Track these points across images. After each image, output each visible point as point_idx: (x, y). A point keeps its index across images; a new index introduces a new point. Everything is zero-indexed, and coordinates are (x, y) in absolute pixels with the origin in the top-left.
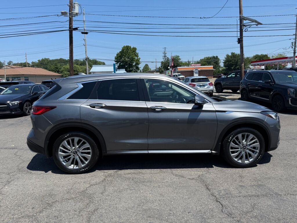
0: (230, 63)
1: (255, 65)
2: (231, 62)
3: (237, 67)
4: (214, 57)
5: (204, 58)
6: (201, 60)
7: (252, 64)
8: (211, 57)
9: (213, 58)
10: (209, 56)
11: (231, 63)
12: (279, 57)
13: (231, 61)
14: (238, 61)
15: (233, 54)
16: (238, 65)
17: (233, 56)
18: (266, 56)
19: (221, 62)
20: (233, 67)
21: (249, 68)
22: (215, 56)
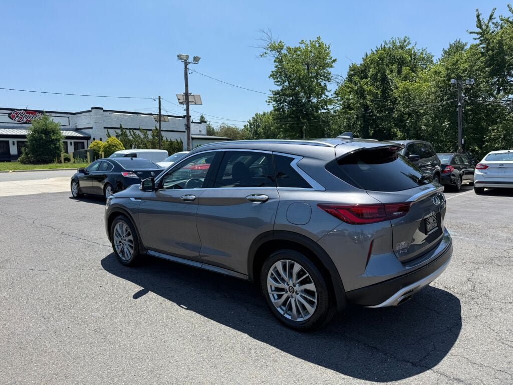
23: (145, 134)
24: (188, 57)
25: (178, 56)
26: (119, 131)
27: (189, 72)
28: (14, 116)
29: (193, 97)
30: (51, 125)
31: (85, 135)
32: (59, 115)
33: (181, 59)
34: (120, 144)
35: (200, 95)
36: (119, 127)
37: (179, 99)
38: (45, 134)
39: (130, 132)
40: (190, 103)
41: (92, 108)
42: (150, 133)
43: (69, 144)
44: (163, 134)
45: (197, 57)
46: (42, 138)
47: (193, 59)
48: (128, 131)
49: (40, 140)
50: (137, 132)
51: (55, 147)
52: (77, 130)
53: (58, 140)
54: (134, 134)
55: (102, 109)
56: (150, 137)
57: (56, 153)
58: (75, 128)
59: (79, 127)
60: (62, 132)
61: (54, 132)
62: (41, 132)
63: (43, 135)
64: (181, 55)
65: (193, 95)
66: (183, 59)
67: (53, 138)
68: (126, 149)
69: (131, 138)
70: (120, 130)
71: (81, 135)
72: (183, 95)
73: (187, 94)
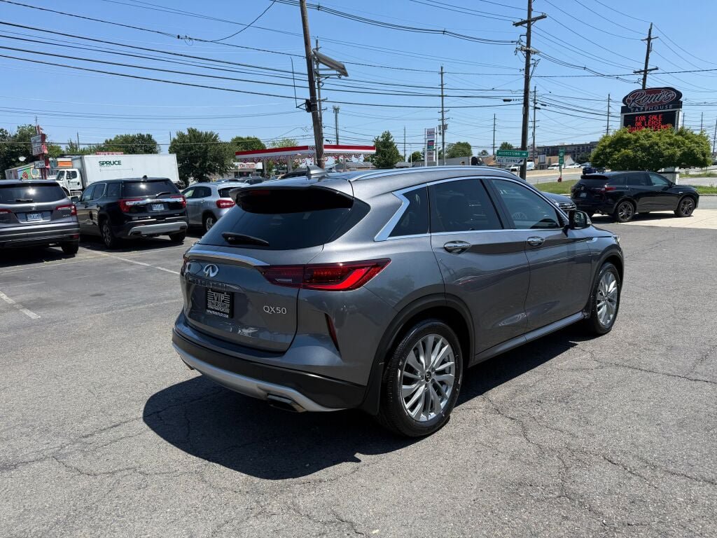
0: (189, 153)
1: (245, 161)
2: (190, 150)
3: (208, 164)
4: (141, 137)
5: (115, 136)
6: (106, 141)
7: (239, 157)
8: (134, 137)
9: (139, 138)
10: (127, 134)
11: (191, 154)
12: (285, 145)
13: (190, 148)
14: (207, 148)
15: (192, 131)
16: (208, 160)
17: (194, 135)
18: (257, 141)
19: (160, 150)
20: (198, 164)
21: (233, 166)
22: (145, 133)
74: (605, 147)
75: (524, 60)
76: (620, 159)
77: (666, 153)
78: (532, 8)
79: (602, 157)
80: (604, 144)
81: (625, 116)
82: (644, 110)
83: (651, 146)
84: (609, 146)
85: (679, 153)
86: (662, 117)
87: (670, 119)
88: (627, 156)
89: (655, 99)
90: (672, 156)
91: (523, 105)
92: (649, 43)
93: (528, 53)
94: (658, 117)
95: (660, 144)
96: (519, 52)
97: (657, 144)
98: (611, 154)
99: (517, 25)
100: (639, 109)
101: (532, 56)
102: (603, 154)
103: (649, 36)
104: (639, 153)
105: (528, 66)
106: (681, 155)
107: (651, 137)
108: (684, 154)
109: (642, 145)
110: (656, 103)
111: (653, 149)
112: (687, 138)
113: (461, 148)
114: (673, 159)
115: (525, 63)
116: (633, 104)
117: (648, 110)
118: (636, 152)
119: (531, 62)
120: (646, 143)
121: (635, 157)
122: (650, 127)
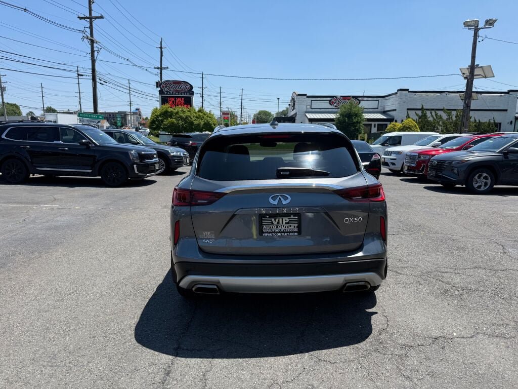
23: (449, 115)
24: (477, 22)
25: (464, 23)
26: (419, 113)
27: (479, 39)
28: (333, 102)
29: (481, 69)
30: (355, 109)
31: (389, 118)
32: (370, 99)
33: (468, 26)
34: (415, 126)
35: (490, 66)
36: (420, 107)
37: (464, 74)
38: (348, 118)
39: (431, 113)
40: (475, 77)
41: (398, 90)
42: (454, 113)
43: (373, 126)
44: (472, 114)
45: (491, 20)
46: (345, 121)
47: (484, 24)
48: (428, 113)
49: (343, 122)
50: (439, 113)
51: (355, 129)
52: (384, 113)
53: (359, 122)
54: (436, 115)
55: (407, 90)
56: (454, 118)
57: (355, 134)
58: (383, 110)
59: (387, 109)
60: (363, 114)
61: (356, 115)
62: (346, 116)
63: (346, 119)
64: (467, 22)
65: (481, 67)
66: (472, 26)
67: (354, 120)
68: (421, 131)
69: (431, 119)
70: (421, 111)
71: (385, 117)
72: (467, 69)
73: (473, 67)
74: (158, 116)
75: (90, 46)
76: (169, 124)
77: (196, 123)
78: (92, 8)
79: (157, 122)
80: (156, 114)
81: (162, 96)
82: (173, 94)
83: (187, 117)
84: (160, 115)
85: (202, 123)
86: (184, 100)
87: (188, 102)
88: (173, 123)
89: (178, 88)
90: (199, 125)
91: (92, 80)
92: (161, 50)
93: (92, 42)
94: (181, 100)
95: (192, 117)
96: (85, 40)
97: (190, 117)
98: (162, 121)
99: (81, 18)
100: (170, 92)
101: (95, 45)
102: (156, 121)
103: (161, 46)
104: (180, 122)
105: (93, 51)
106: (204, 124)
107: (185, 112)
108: (205, 124)
109: (181, 117)
110: (179, 90)
111: (188, 119)
112: (205, 115)
113: (11, 108)
114: (200, 127)
115: (90, 49)
116: (166, 89)
117: (175, 94)
118: (178, 121)
119: (95, 49)
120: (184, 116)
121: (178, 123)
122: (178, 105)
